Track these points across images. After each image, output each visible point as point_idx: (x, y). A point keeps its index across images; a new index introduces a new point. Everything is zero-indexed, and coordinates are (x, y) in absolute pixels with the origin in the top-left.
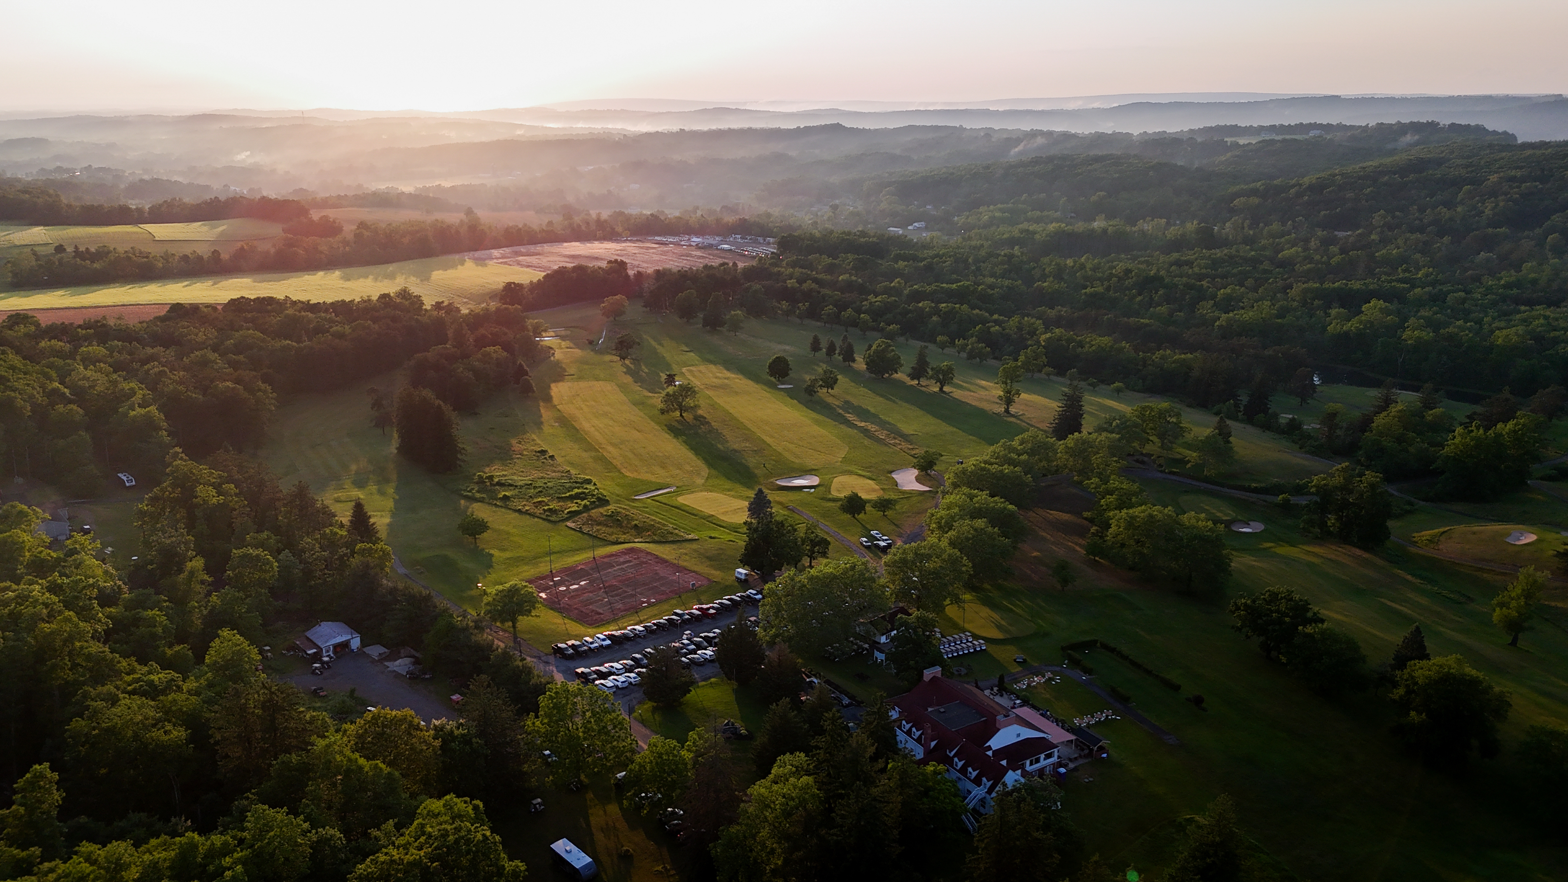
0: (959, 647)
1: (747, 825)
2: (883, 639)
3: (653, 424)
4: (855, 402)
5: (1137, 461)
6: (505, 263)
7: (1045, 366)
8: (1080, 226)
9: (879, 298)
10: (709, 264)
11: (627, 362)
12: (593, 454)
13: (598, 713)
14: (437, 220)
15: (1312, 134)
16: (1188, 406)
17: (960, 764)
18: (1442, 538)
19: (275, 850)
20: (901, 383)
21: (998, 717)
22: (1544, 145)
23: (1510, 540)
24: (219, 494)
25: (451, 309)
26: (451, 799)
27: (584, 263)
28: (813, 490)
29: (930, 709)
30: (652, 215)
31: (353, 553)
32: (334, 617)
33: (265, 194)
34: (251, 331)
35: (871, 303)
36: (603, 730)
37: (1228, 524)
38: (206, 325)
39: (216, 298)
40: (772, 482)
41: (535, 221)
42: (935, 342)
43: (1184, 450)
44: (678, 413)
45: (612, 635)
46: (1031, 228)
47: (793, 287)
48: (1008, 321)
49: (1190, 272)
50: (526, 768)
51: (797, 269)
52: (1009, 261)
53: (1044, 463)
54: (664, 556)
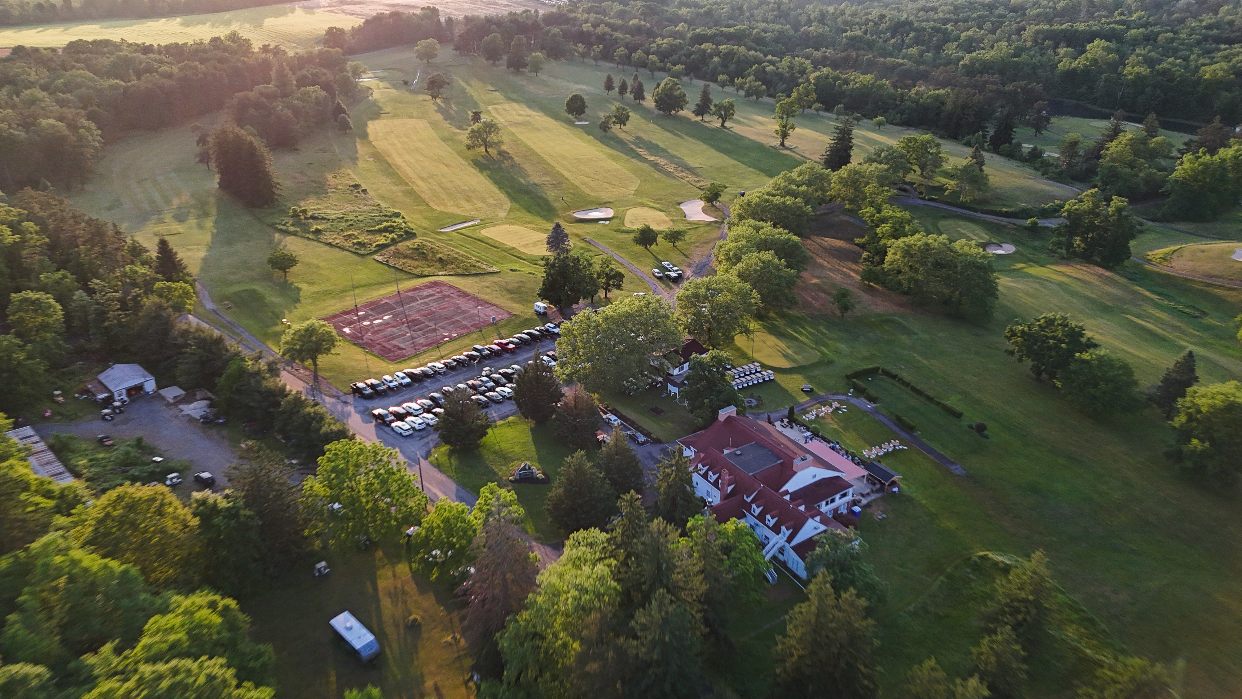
0: (748, 378)
2: (676, 372)
3: (460, 159)
4: (645, 137)
5: (901, 189)
6: (332, 11)
7: (815, 102)
9: (665, 41)
10: (514, 11)
11: (438, 101)
12: (404, 188)
16: (944, 138)
17: (758, 511)
18: (1175, 256)
20: (686, 120)
21: (792, 457)
23: (1234, 257)
24: (15, 232)
25: (277, 51)
27: (401, 10)
28: (608, 222)
29: (726, 452)
31: (149, 293)
34: (81, 71)
35: (658, 45)
37: (984, 247)
39: (60, 42)
40: (568, 215)
42: (716, 81)
43: (943, 179)
44: (483, 149)
45: (412, 373)
47: (588, 31)
48: (781, 61)
49: (936, 17)
50: (306, 532)
51: (592, 14)
52: (779, 8)
53: (819, 193)
54: (466, 290)
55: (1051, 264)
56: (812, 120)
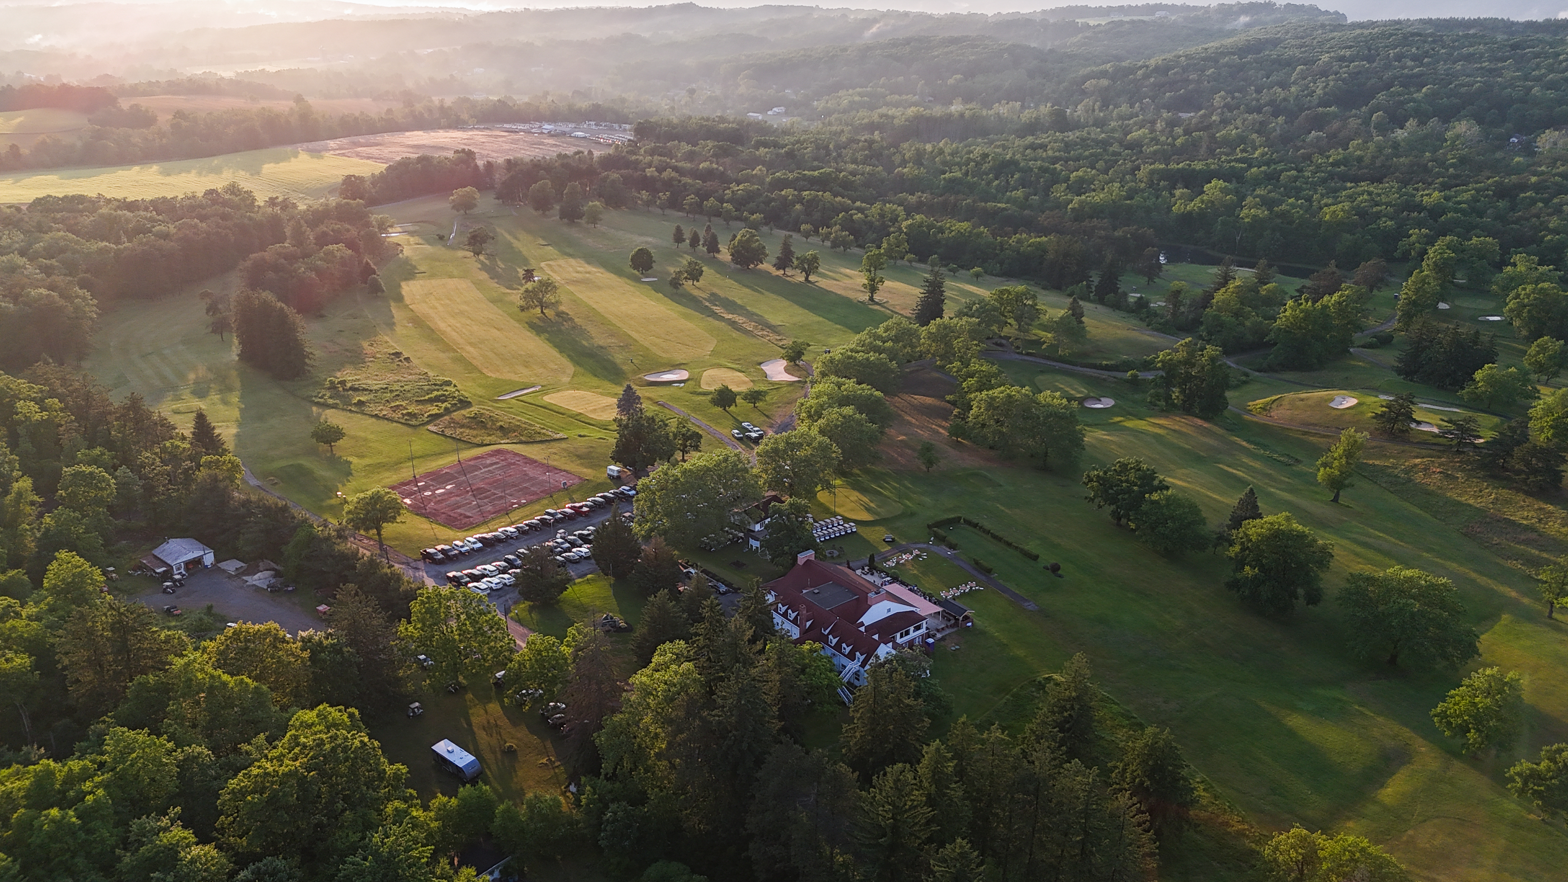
0: (831, 530)
1: (630, 713)
2: (758, 527)
3: (513, 322)
4: (721, 294)
5: (996, 344)
6: (343, 155)
7: (908, 253)
8: (938, 111)
9: (741, 187)
10: (563, 153)
11: (481, 257)
12: (452, 354)
13: (473, 615)
14: (263, 108)
15: (1159, 14)
16: (1043, 288)
17: (835, 641)
18: (1274, 406)
19: (139, 771)
20: (766, 274)
21: (869, 595)
22: (1372, 24)
23: (1332, 405)
24: (43, 409)
25: (286, 205)
26: (325, 708)
27: (429, 153)
28: (682, 385)
29: (804, 591)
30: (499, 101)
31: (198, 466)
32: (182, 533)
33: (65, 81)
34: (61, 233)
35: (733, 192)
36: (479, 632)
37: (1081, 401)
38: (10, 227)
39: (19, 198)
40: (639, 378)
41: (374, 109)
42: (799, 231)
43: (1040, 332)
44: (538, 310)
45: (483, 538)
46: (890, 113)
47: (652, 177)
48: (870, 208)
49: (1044, 155)
50: (401, 673)
51: (656, 157)
52: (870, 147)
53: (908, 349)
54: (533, 457)
55: (1150, 417)
56: (902, 273)
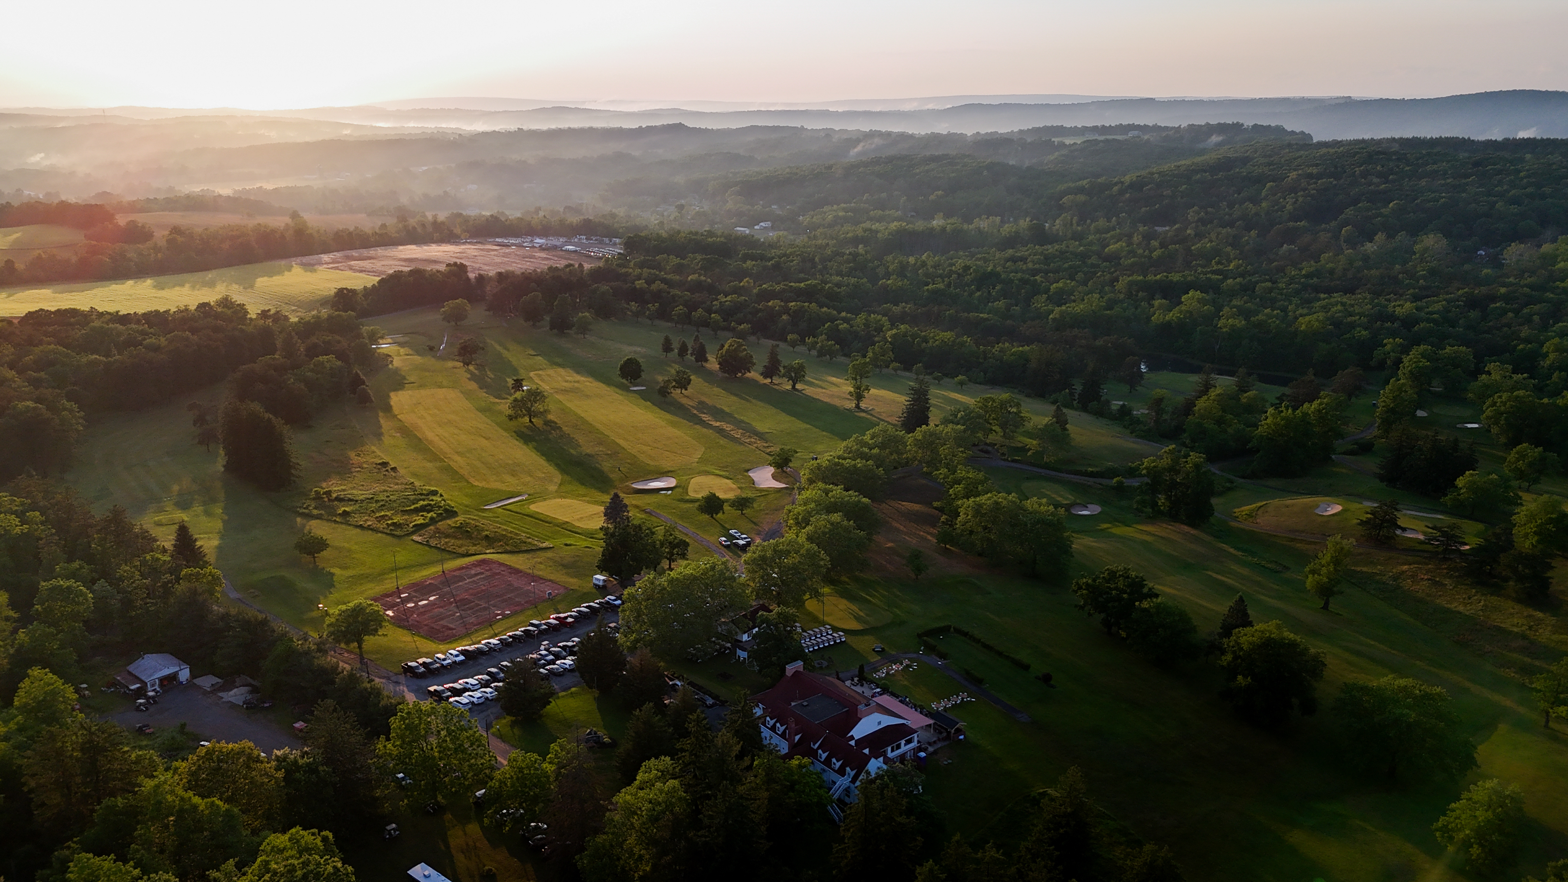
0: (819, 640)
1: (613, 833)
2: (745, 637)
3: (501, 430)
4: (709, 402)
5: (982, 451)
6: (337, 268)
7: (892, 361)
8: (920, 225)
9: (729, 298)
10: (554, 266)
11: (471, 367)
12: (438, 464)
13: (453, 731)
14: (260, 224)
15: (1131, 134)
16: (1026, 396)
17: (824, 756)
18: (1260, 512)
20: (755, 382)
21: (859, 707)
22: (1337, 143)
23: (1319, 511)
24: (23, 522)
25: (278, 317)
26: (297, 832)
27: (421, 266)
28: (670, 492)
29: (793, 704)
30: (492, 216)
31: (178, 579)
32: (158, 648)
33: (63, 198)
34: (52, 346)
35: (721, 303)
36: (460, 749)
37: (1068, 508)
39: (11, 312)
40: (627, 486)
41: (368, 224)
42: (786, 340)
43: (1025, 439)
44: (527, 419)
45: (466, 650)
46: (874, 227)
47: (641, 288)
48: (855, 318)
49: (1024, 267)
50: (378, 793)
51: (645, 270)
52: (854, 260)
53: (895, 456)
54: (518, 567)
55: (1137, 523)
56: (887, 382)
